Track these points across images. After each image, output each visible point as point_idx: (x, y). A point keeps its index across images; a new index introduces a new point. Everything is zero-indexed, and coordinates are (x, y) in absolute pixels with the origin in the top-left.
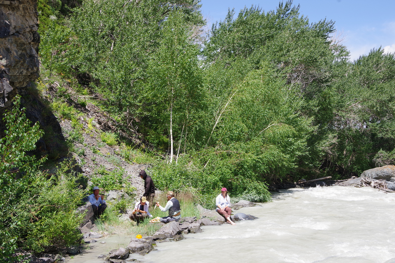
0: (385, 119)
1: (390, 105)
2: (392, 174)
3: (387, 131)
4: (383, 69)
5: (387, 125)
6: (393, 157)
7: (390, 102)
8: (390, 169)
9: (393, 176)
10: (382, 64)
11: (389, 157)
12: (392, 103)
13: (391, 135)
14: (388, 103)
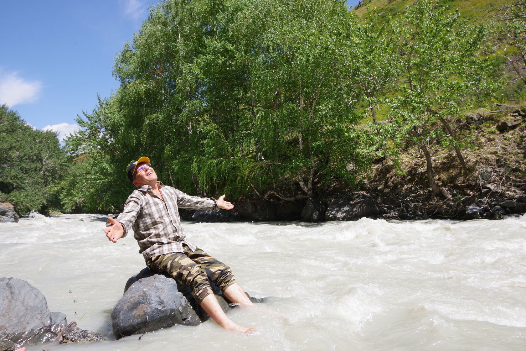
0: (6, 166)
1: (10, 153)
2: (7, 210)
3: (7, 176)
4: (6, 123)
5: (7, 171)
6: (10, 199)
7: (10, 150)
8: (5, 205)
9: (8, 212)
10: (6, 118)
11: (7, 198)
12: (12, 151)
13: (10, 180)
14: (8, 151)
